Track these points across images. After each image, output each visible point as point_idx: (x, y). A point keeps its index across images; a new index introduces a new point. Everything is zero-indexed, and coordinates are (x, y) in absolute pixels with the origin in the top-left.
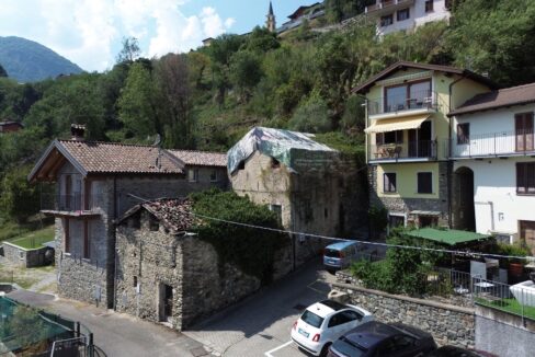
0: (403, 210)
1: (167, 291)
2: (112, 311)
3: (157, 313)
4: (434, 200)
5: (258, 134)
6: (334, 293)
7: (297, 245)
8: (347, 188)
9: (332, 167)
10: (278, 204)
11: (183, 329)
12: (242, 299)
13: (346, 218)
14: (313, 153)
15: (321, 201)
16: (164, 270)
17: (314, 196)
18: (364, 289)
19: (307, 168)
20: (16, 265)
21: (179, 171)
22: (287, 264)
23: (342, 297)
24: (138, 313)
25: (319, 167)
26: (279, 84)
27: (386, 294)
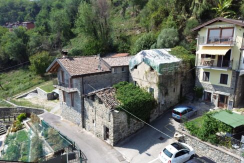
0: (212, 90)
1: (107, 130)
2: (84, 129)
3: (103, 136)
4: (227, 88)
5: (144, 54)
6: (177, 135)
7: (160, 106)
8: (185, 76)
9: (179, 69)
10: (152, 88)
11: (114, 146)
12: (137, 131)
13: (183, 90)
14: (170, 64)
15: (173, 85)
16: (106, 121)
17: (169, 83)
18: (190, 136)
19: (167, 72)
20: (43, 99)
21: (108, 70)
22: (155, 115)
23: (180, 137)
24: (95, 133)
25: (172, 70)
26: (153, 10)
27: (200, 140)
